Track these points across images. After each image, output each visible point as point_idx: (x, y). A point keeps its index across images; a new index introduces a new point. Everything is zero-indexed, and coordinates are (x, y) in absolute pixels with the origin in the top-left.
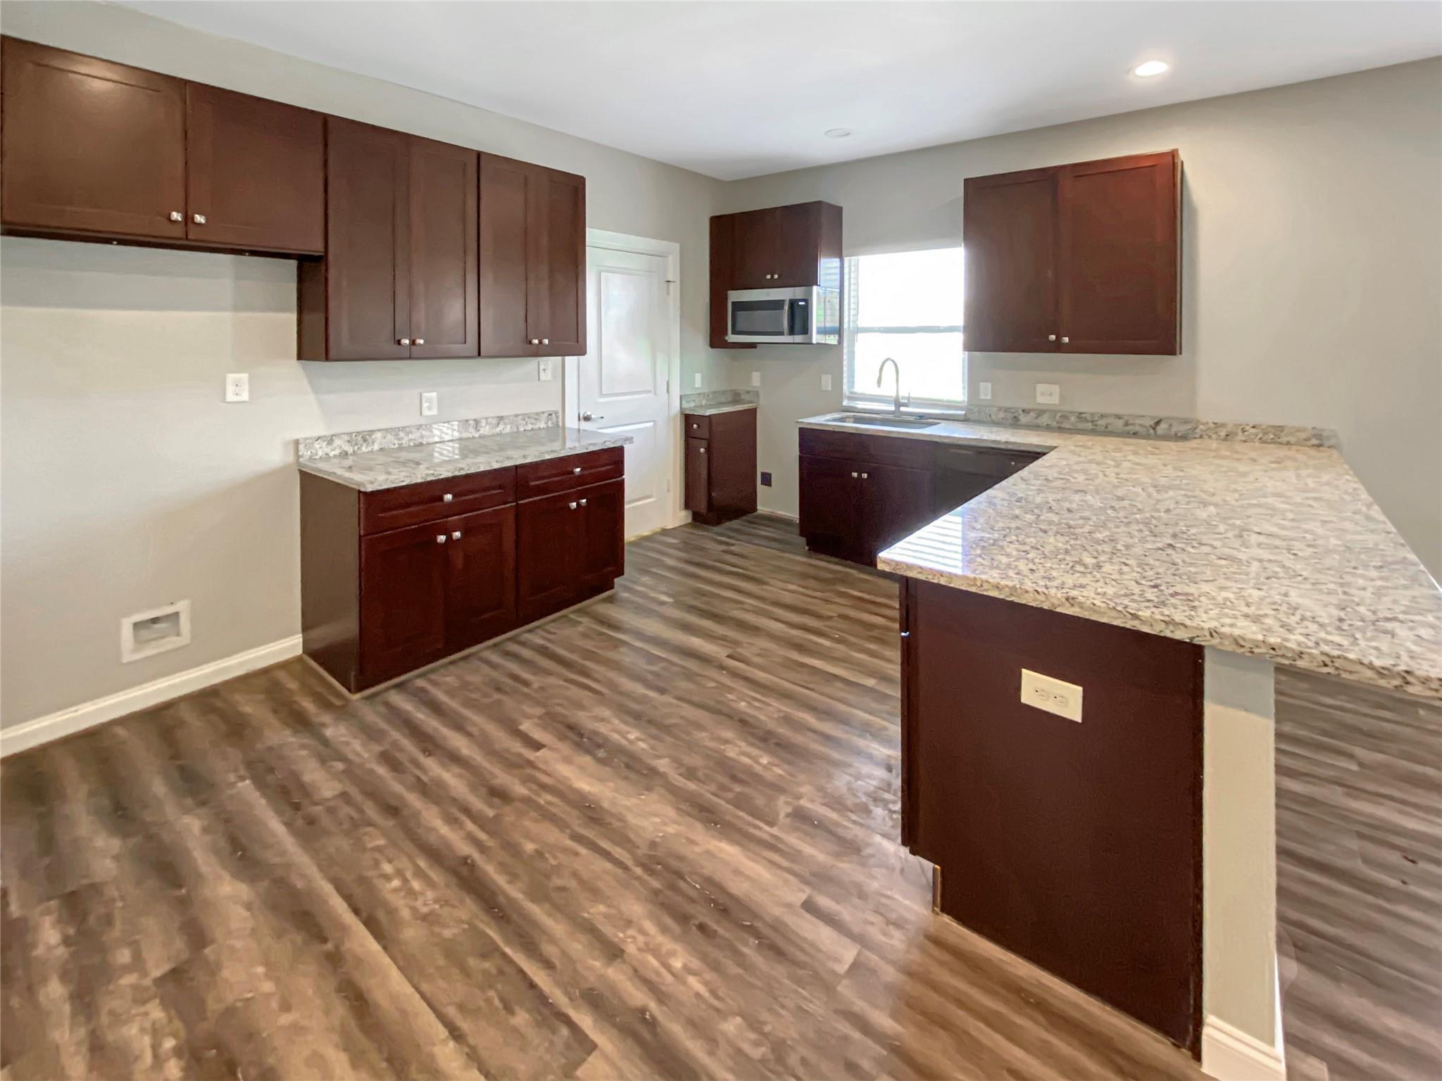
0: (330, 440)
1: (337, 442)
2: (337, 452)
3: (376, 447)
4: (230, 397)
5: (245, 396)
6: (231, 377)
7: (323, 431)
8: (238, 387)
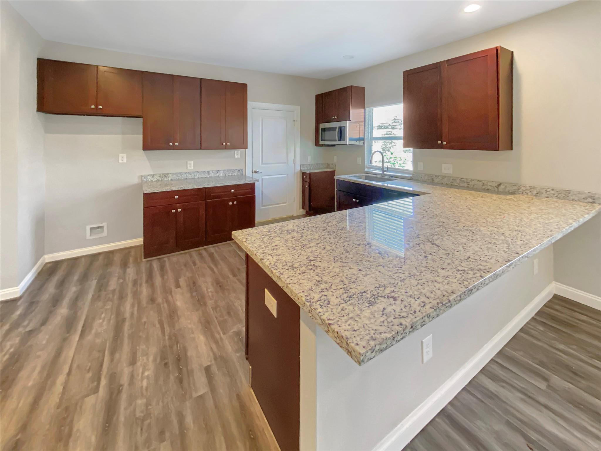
0: (153, 176)
1: (155, 177)
2: (155, 180)
3: (170, 179)
4: (120, 161)
5: (125, 161)
6: (121, 155)
7: (152, 173)
8: (123, 158)
